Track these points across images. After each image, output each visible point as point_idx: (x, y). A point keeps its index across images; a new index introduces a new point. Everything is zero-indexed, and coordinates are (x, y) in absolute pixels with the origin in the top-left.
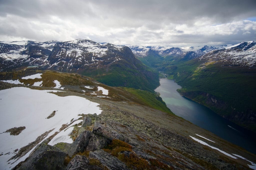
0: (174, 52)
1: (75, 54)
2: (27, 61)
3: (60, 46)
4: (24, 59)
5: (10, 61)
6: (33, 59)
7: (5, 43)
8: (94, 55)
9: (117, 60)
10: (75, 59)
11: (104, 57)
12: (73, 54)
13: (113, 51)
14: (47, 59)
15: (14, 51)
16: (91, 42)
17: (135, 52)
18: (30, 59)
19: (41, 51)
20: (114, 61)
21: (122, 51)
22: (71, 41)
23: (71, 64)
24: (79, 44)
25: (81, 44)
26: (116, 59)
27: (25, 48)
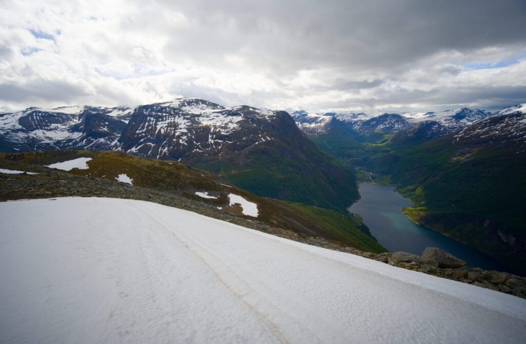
0: (389, 124)
1: (173, 129)
2: (80, 144)
3: (145, 113)
4: (74, 141)
5: (49, 144)
6: (92, 139)
7: (43, 110)
8: (214, 130)
9: (262, 140)
10: (174, 140)
11: (235, 135)
12: (169, 128)
13: (253, 121)
14: (118, 141)
15: (59, 125)
16: (207, 103)
17: (300, 125)
18: (85, 140)
19: (107, 123)
20: (257, 143)
21: (272, 120)
22: (168, 103)
23: (165, 150)
24: (184, 108)
25: (187, 109)
26: (260, 138)
27: (79, 120)
